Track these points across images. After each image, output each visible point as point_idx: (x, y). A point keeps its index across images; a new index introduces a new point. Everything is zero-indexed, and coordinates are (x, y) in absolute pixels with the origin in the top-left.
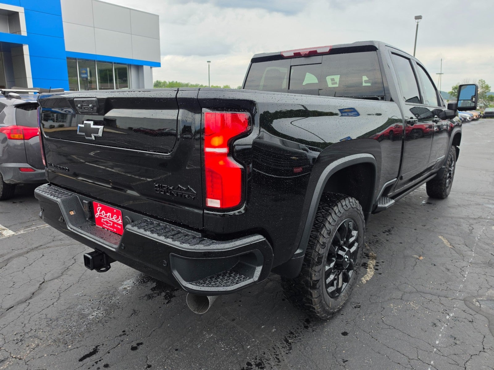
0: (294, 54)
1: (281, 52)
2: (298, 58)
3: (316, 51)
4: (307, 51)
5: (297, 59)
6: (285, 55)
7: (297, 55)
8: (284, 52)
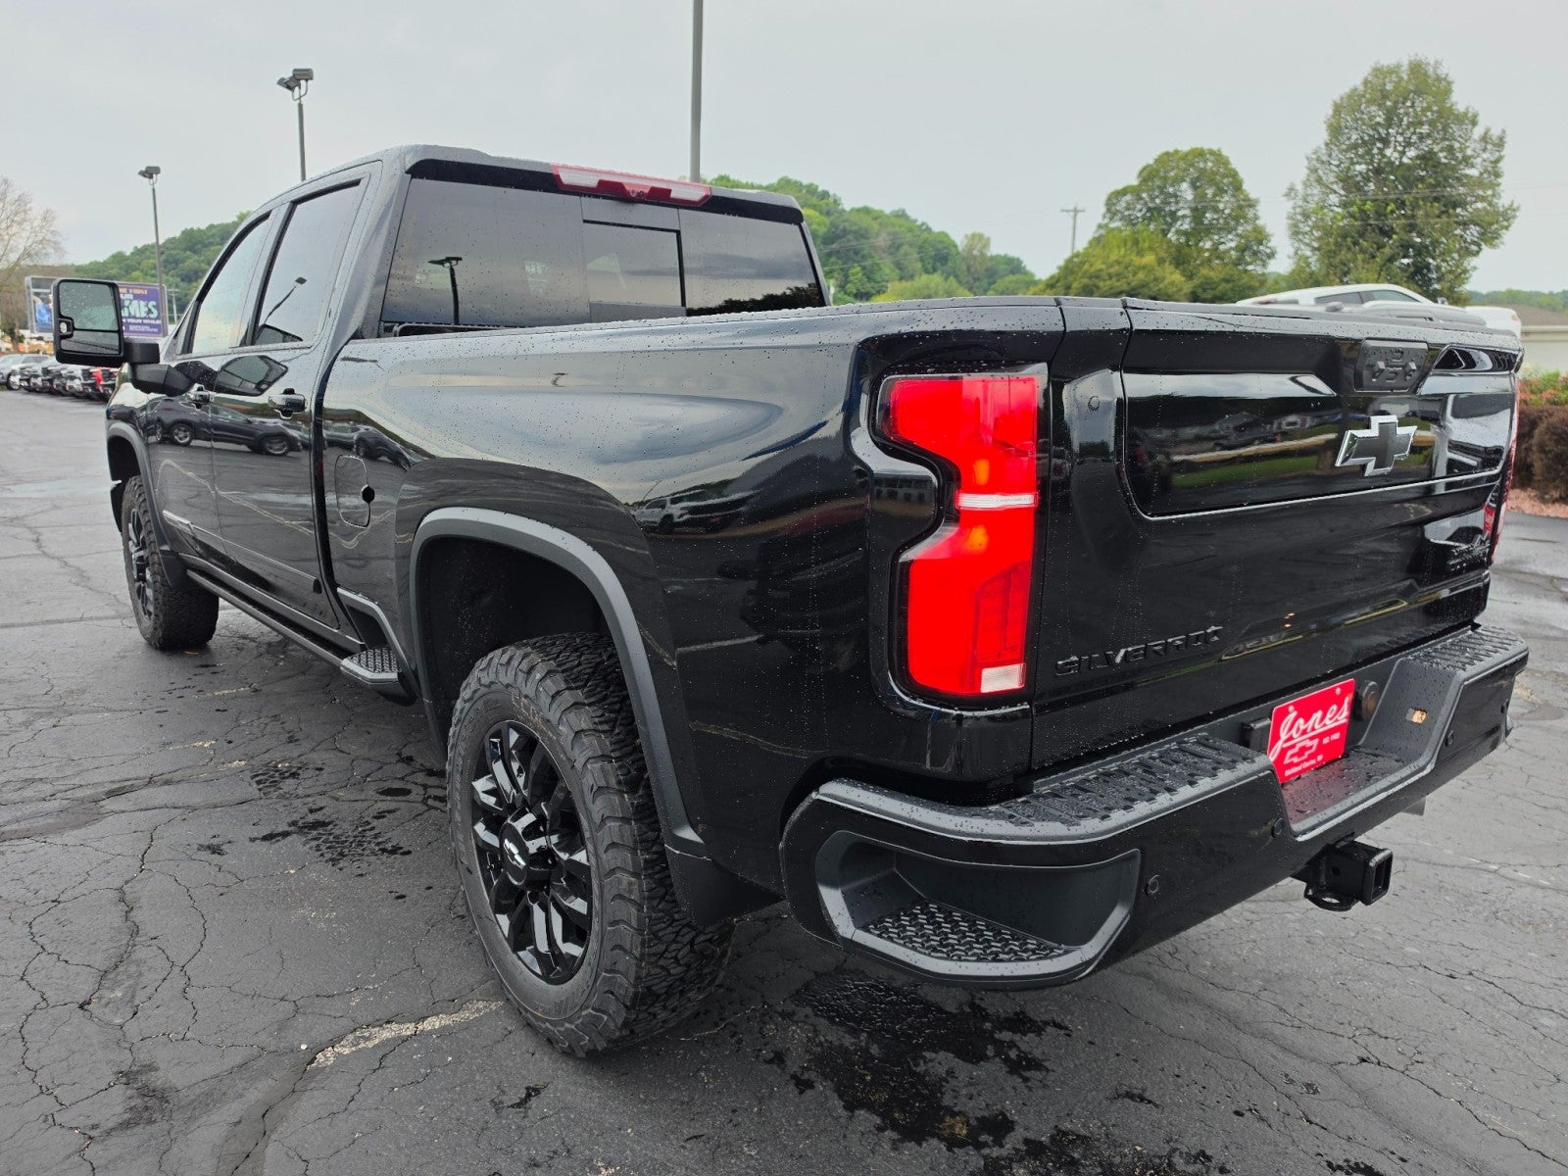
0: (601, 183)
1: (557, 167)
2: (605, 198)
3: (669, 191)
4: (645, 186)
5: (601, 201)
6: (567, 178)
7: (612, 191)
8: (565, 167)
